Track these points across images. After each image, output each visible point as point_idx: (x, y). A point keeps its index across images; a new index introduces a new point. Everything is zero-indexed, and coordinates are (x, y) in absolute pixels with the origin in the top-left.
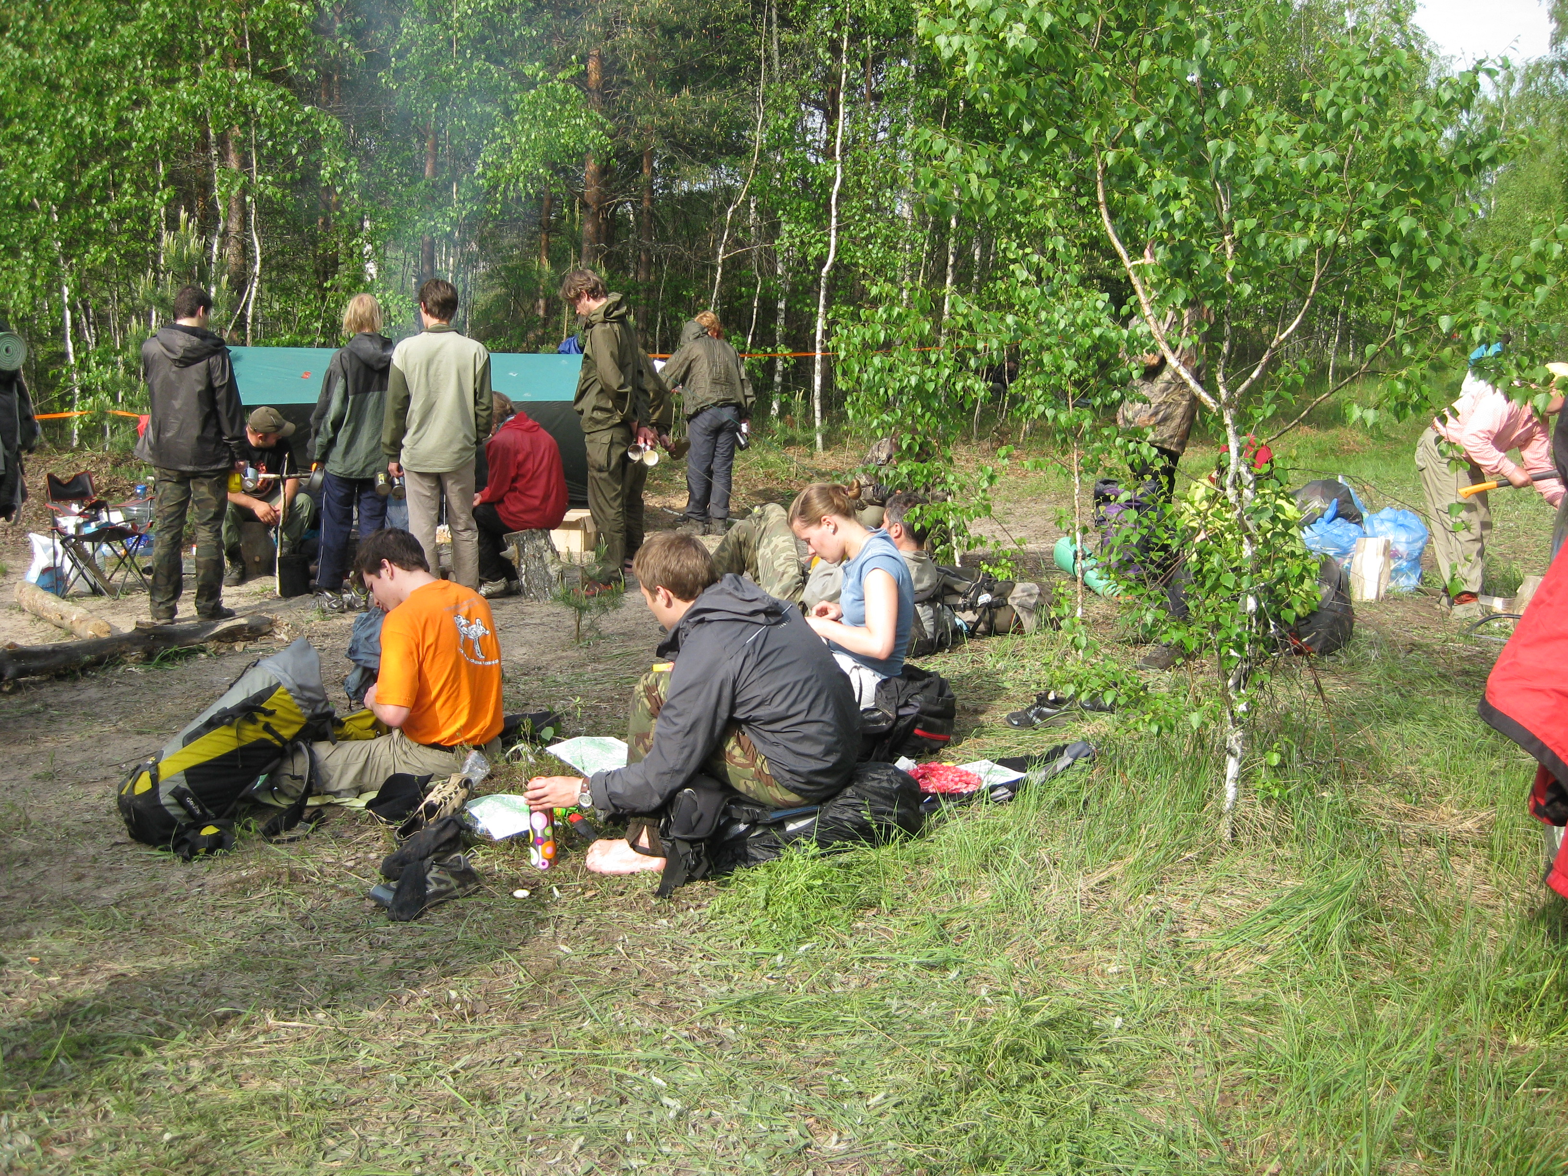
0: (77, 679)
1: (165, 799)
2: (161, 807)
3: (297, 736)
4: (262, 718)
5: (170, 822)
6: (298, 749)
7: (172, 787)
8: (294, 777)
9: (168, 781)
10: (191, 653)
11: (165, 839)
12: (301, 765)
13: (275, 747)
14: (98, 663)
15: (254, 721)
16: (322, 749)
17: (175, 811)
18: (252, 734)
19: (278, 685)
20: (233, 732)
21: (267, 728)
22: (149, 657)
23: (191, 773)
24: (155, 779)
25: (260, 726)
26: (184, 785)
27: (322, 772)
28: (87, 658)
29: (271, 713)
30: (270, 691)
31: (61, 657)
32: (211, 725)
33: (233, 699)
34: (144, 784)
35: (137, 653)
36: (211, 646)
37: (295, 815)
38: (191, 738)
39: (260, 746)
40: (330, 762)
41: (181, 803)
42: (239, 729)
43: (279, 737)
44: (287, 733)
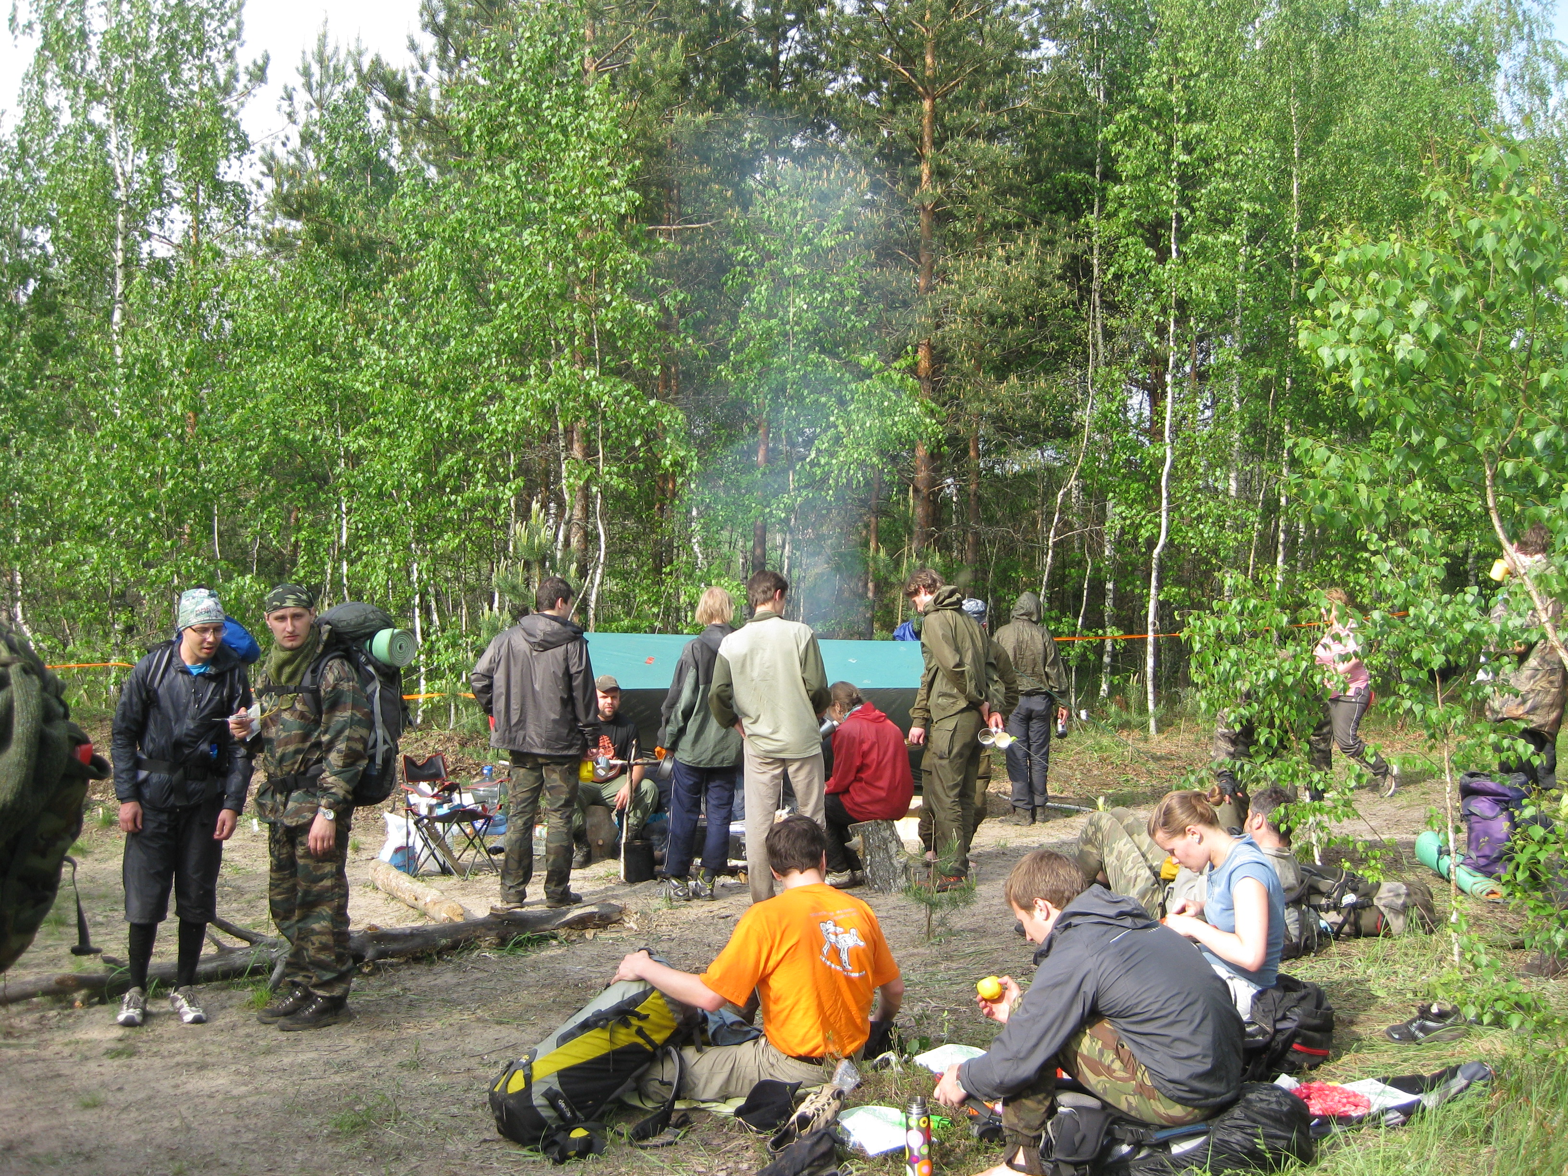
0: (433, 962)
1: (538, 1100)
2: (533, 1108)
3: (668, 1041)
4: (635, 1022)
5: (541, 1123)
6: (668, 1054)
7: (544, 1088)
8: (662, 1083)
9: (542, 1081)
10: (542, 940)
11: (535, 1140)
12: (669, 1071)
13: (645, 1051)
14: (454, 947)
15: (627, 1025)
16: (690, 1053)
17: (546, 1113)
18: (625, 1037)
20: (607, 1035)
21: (640, 1032)
22: (502, 943)
23: (564, 1075)
24: (528, 1079)
25: (634, 1029)
26: (557, 1087)
27: (688, 1079)
28: (444, 942)
29: (645, 1017)
30: (644, 995)
31: (419, 940)
32: (585, 1026)
33: (607, 1001)
34: (517, 1084)
35: (491, 938)
36: (562, 933)
37: (663, 1120)
38: (565, 1039)
39: (633, 1050)
40: (697, 1069)
41: (553, 1105)
42: (612, 1033)
43: (650, 1042)
44: (658, 1038)
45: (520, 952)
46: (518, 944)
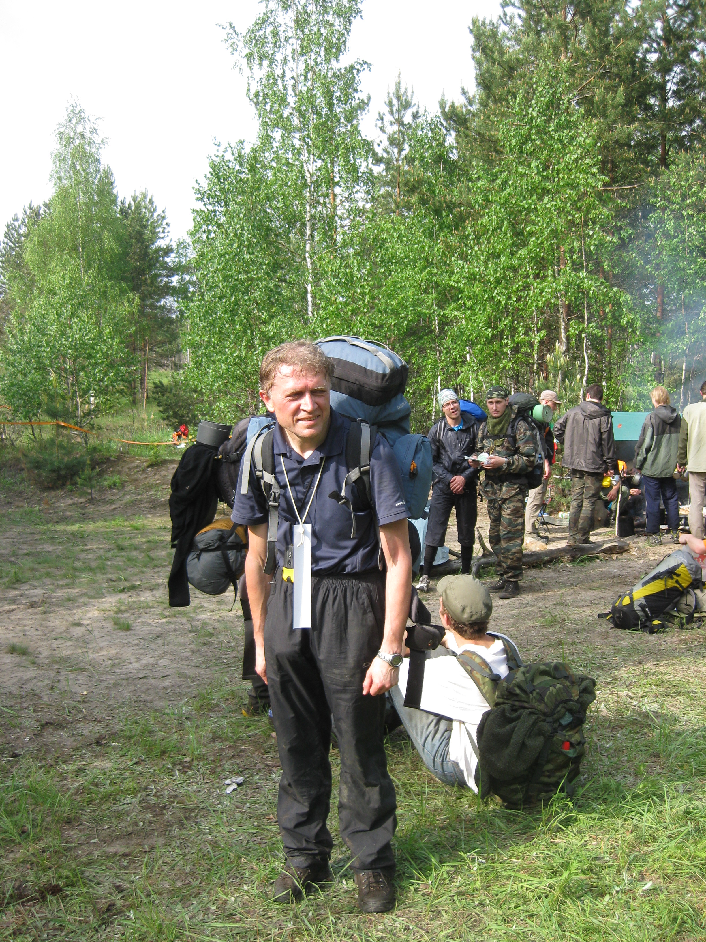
0: (541, 568)
1: (637, 608)
2: (634, 611)
3: (688, 587)
4: (675, 577)
5: (638, 617)
6: (688, 592)
7: (639, 603)
8: (686, 605)
9: (638, 600)
10: (592, 559)
11: (637, 625)
12: (690, 600)
13: (679, 590)
14: (550, 561)
15: (672, 578)
16: (699, 592)
17: (640, 613)
18: (671, 583)
19: (681, 564)
20: (663, 582)
21: (677, 582)
22: (573, 560)
23: (647, 598)
24: (632, 599)
25: (674, 581)
26: (644, 602)
27: (700, 603)
28: (546, 558)
29: (678, 575)
30: (678, 566)
31: (534, 557)
32: (654, 578)
33: (662, 568)
34: (626, 601)
35: (568, 557)
36: (601, 555)
37: (690, 619)
38: (645, 584)
39: (674, 589)
40: (704, 598)
41: (643, 610)
42: (666, 582)
43: (682, 586)
44: (685, 585)
45: (582, 564)
46: (582, 561)
